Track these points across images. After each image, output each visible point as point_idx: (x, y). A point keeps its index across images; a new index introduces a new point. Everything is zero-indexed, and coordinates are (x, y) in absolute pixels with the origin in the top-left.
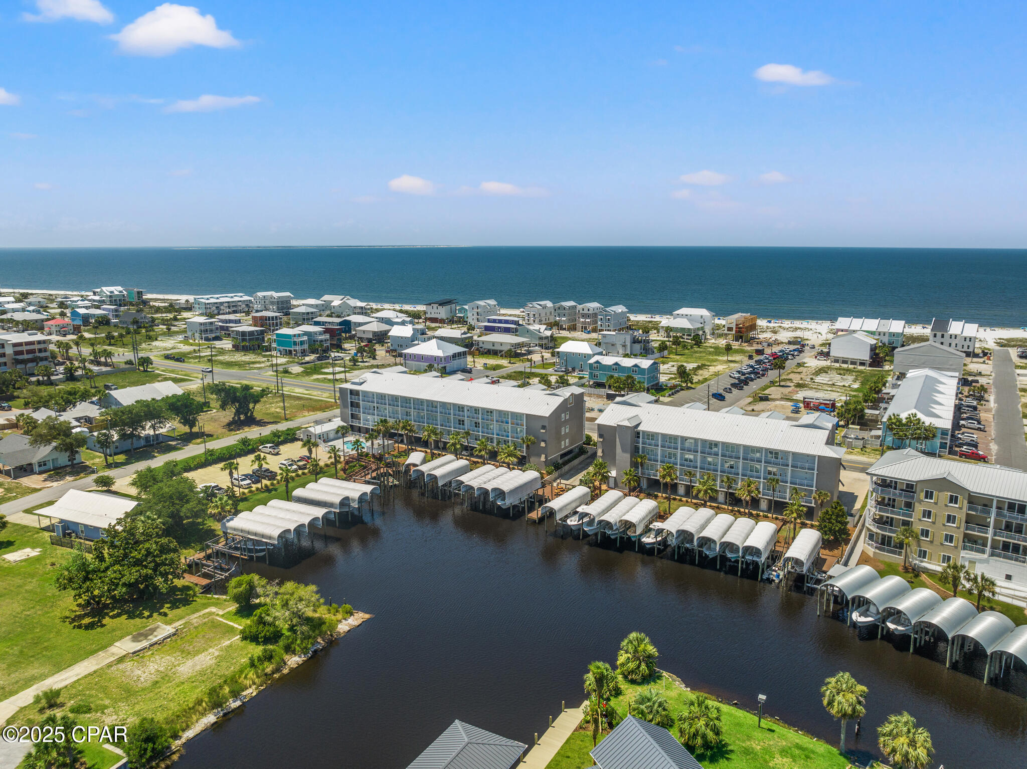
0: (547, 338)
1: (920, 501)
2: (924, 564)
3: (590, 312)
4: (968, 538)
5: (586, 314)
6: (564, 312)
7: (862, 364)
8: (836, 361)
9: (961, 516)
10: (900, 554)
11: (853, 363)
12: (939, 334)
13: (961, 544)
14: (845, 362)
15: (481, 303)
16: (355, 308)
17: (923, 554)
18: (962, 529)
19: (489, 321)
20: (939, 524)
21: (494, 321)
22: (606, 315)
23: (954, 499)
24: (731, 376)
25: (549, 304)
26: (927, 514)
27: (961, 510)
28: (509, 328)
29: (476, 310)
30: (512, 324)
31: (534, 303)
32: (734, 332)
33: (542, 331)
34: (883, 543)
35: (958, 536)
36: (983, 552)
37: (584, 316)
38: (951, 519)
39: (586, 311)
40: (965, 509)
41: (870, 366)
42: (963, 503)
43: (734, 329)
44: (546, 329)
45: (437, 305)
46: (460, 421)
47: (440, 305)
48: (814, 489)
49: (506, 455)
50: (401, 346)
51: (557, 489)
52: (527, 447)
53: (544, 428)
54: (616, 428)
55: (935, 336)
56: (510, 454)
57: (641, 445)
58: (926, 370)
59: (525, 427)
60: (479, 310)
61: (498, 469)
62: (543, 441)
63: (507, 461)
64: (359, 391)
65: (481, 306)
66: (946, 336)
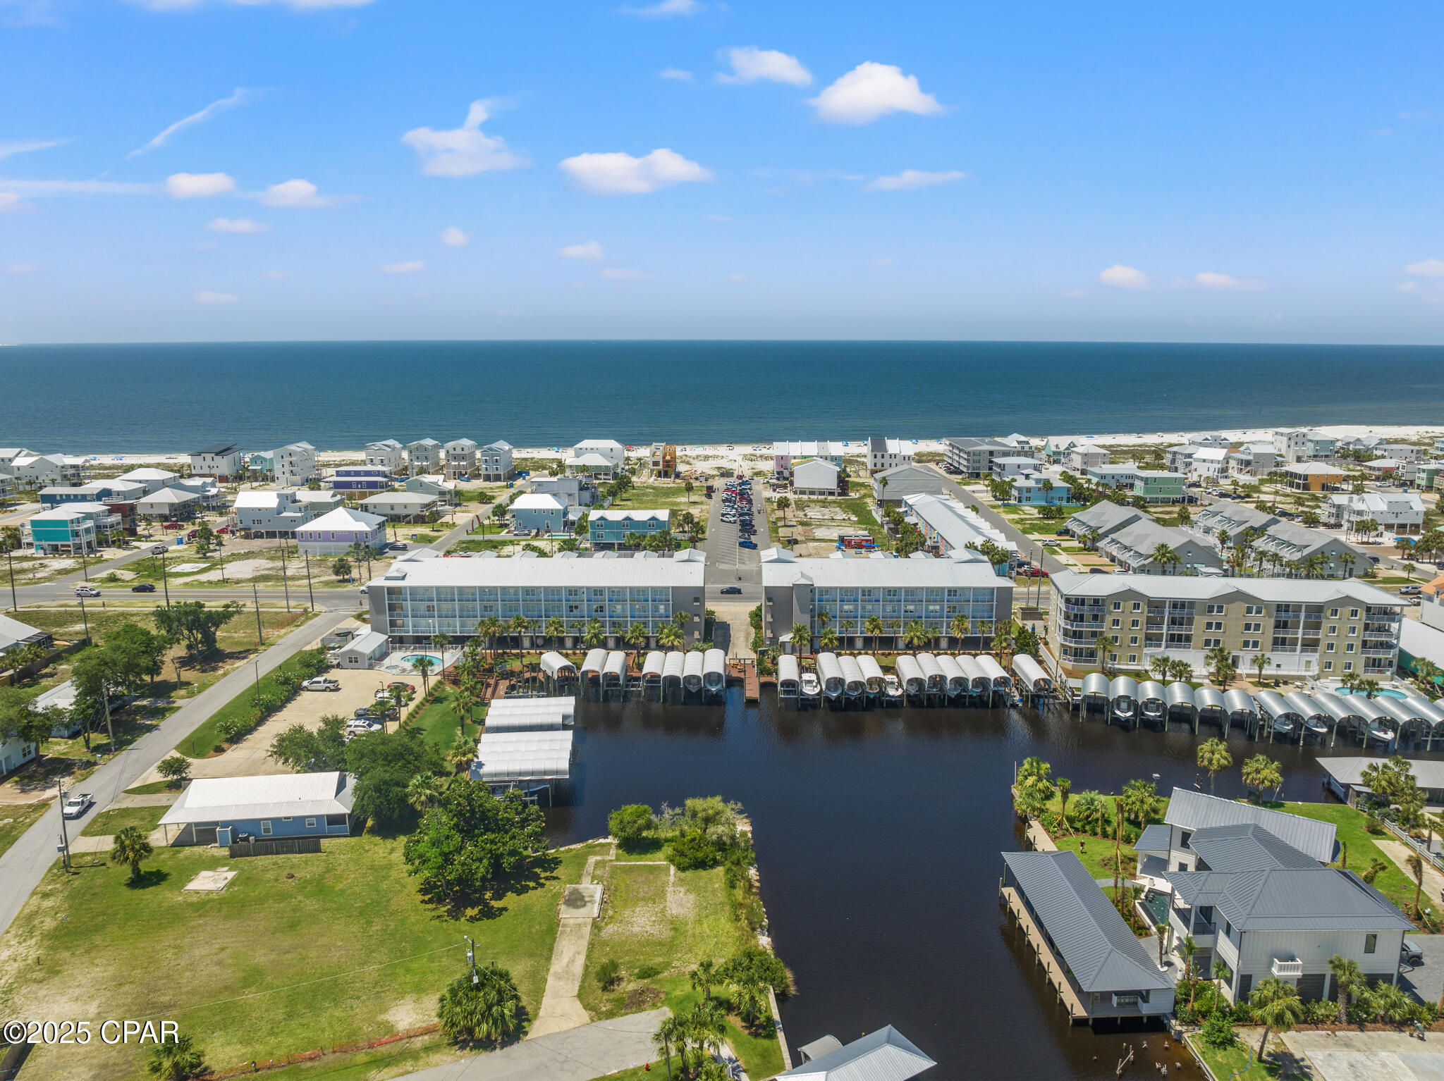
0: (449, 492)
1: (1110, 612)
2: (1116, 666)
3: (466, 452)
4: (1149, 638)
5: (459, 455)
6: (426, 453)
7: (832, 494)
8: (803, 492)
9: (1142, 620)
10: (1095, 662)
11: (822, 493)
12: (879, 455)
13: (1143, 643)
14: (812, 493)
15: (292, 447)
16: (63, 467)
17: (1114, 658)
18: (1144, 630)
20: (1126, 630)
21: (348, 474)
22: (493, 456)
23: (1136, 606)
24: (722, 521)
25: (398, 446)
26: (1116, 622)
27: (1142, 614)
28: (376, 482)
29: (287, 459)
30: (378, 475)
31: (379, 444)
32: (660, 467)
33: (442, 483)
34: (1075, 655)
35: (1141, 637)
36: (1160, 646)
37: (456, 458)
38: (1135, 623)
39: (459, 451)
40: (1146, 613)
41: (840, 495)
42: (1144, 607)
43: (661, 461)
44: (444, 481)
45: (213, 455)
46: (571, 607)
47: (217, 454)
48: (994, 619)
49: (673, 637)
50: (260, 522)
51: (735, 666)
52: (682, 625)
53: (697, 600)
54: (791, 588)
55: (875, 456)
56: (677, 636)
57: (817, 603)
58: (923, 495)
59: (671, 603)
60: (293, 459)
61: (671, 654)
62: (696, 615)
63: (676, 643)
64: (405, 588)
65: (296, 452)
66: (887, 456)
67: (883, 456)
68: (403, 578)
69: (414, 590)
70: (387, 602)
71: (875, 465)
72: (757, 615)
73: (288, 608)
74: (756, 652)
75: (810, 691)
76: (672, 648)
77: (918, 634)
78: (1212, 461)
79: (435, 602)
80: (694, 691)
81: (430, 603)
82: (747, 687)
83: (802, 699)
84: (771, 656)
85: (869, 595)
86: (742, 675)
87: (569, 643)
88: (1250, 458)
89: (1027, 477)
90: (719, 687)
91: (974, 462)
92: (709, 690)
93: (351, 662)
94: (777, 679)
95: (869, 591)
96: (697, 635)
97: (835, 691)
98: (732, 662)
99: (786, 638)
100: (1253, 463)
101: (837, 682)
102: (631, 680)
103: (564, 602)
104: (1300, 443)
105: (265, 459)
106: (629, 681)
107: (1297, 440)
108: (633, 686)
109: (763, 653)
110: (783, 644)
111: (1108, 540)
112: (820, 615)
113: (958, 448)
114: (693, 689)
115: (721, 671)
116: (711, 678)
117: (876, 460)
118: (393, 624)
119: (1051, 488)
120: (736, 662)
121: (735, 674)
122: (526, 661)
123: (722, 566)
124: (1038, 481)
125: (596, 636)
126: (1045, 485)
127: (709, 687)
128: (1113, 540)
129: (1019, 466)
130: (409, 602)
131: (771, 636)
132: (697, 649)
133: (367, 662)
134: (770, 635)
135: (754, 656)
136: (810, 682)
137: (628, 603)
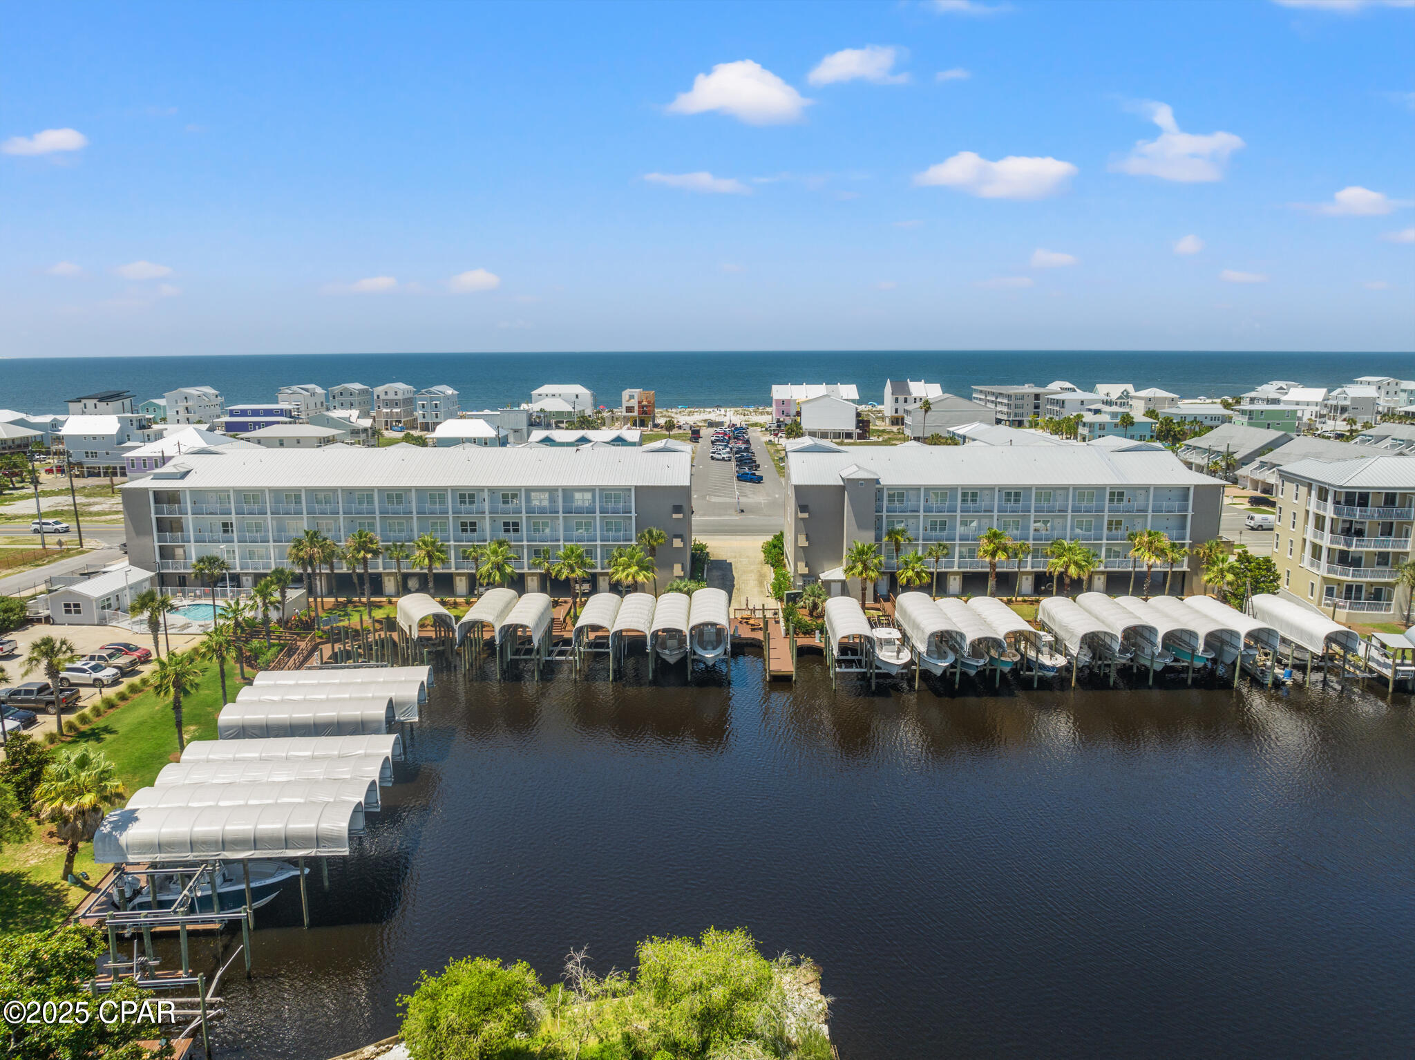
0: (365, 430)
3: (400, 396)
5: (392, 400)
6: (350, 398)
7: (849, 435)
11: (837, 435)
12: (901, 398)
15: (192, 391)
19: (232, 414)
21: (244, 413)
22: (432, 400)
24: (712, 458)
25: (319, 390)
29: (182, 404)
30: (281, 415)
31: (295, 388)
32: (636, 414)
33: (353, 419)
34: (1348, 596)
37: (388, 404)
39: (391, 396)
41: (859, 437)
43: (636, 408)
44: (358, 417)
45: (95, 401)
46: (464, 524)
47: (101, 400)
48: (1188, 541)
49: (635, 568)
50: (95, 455)
51: (745, 621)
52: (652, 551)
53: (678, 509)
54: (840, 490)
55: (897, 400)
56: (643, 567)
57: (884, 514)
58: (977, 424)
59: (633, 514)
60: (190, 403)
61: (632, 598)
62: (676, 536)
63: (640, 578)
64: (184, 490)
65: (192, 395)
66: (910, 400)
67: (906, 401)
68: (184, 475)
69: (199, 495)
70: (153, 516)
71: (896, 411)
72: (775, 547)
73: (44, 544)
74: (781, 600)
75: (892, 657)
76: (635, 587)
77: (1079, 558)
78: (1308, 404)
79: (233, 516)
80: (672, 660)
81: (225, 518)
82: (773, 654)
83: (878, 676)
84: (809, 602)
85: (974, 501)
86: (759, 635)
87: (461, 585)
88: (1347, 403)
89: (1097, 412)
90: (720, 651)
91: (1016, 406)
92: (702, 660)
93: (68, 612)
94: (828, 641)
95: (974, 495)
96: (678, 570)
97: (942, 656)
98: (739, 615)
99: (834, 573)
100: (1350, 408)
101: (944, 640)
102: (555, 642)
103: (450, 515)
104: (1392, 393)
105: (159, 406)
106: (556, 645)
107: (1388, 388)
108: (561, 653)
109: (793, 598)
110: (827, 584)
111: (1256, 463)
112: (891, 533)
113: (993, 394)
114: (671, 657)
115: (723, 621)
116: (705, 634)
117: (898, 406)
118: (165, 553)
119: (1132, 424)
120: (746, 614)
121: (745, 633)
122: (379, 614)
123: (714, 499)
124: (1114, 415)
125: (499, 567)
126: (1123, 419)
127: (700, 652)
128: (1263, 464)
129: (1082, 402)
130: (190, 516)
131: (806, 571)
132: (679, 590)
133: (96, 613)
134: (803, 569)
135: (778, 605)
136: (889, 642)
137: (561, 515)
